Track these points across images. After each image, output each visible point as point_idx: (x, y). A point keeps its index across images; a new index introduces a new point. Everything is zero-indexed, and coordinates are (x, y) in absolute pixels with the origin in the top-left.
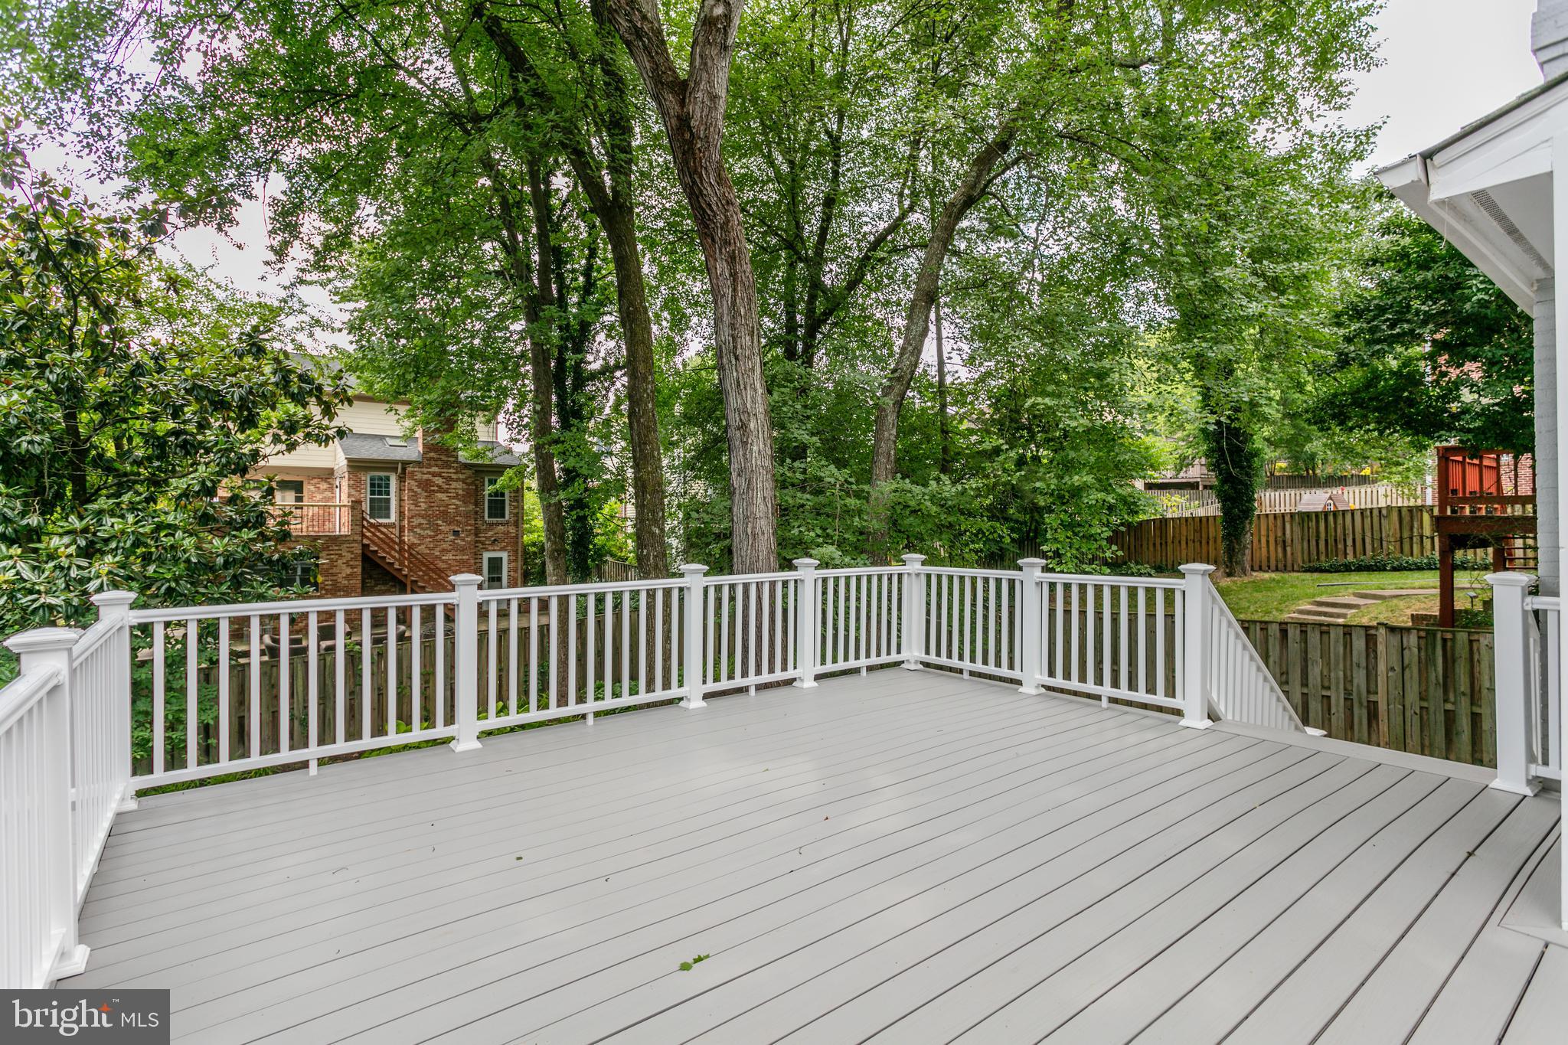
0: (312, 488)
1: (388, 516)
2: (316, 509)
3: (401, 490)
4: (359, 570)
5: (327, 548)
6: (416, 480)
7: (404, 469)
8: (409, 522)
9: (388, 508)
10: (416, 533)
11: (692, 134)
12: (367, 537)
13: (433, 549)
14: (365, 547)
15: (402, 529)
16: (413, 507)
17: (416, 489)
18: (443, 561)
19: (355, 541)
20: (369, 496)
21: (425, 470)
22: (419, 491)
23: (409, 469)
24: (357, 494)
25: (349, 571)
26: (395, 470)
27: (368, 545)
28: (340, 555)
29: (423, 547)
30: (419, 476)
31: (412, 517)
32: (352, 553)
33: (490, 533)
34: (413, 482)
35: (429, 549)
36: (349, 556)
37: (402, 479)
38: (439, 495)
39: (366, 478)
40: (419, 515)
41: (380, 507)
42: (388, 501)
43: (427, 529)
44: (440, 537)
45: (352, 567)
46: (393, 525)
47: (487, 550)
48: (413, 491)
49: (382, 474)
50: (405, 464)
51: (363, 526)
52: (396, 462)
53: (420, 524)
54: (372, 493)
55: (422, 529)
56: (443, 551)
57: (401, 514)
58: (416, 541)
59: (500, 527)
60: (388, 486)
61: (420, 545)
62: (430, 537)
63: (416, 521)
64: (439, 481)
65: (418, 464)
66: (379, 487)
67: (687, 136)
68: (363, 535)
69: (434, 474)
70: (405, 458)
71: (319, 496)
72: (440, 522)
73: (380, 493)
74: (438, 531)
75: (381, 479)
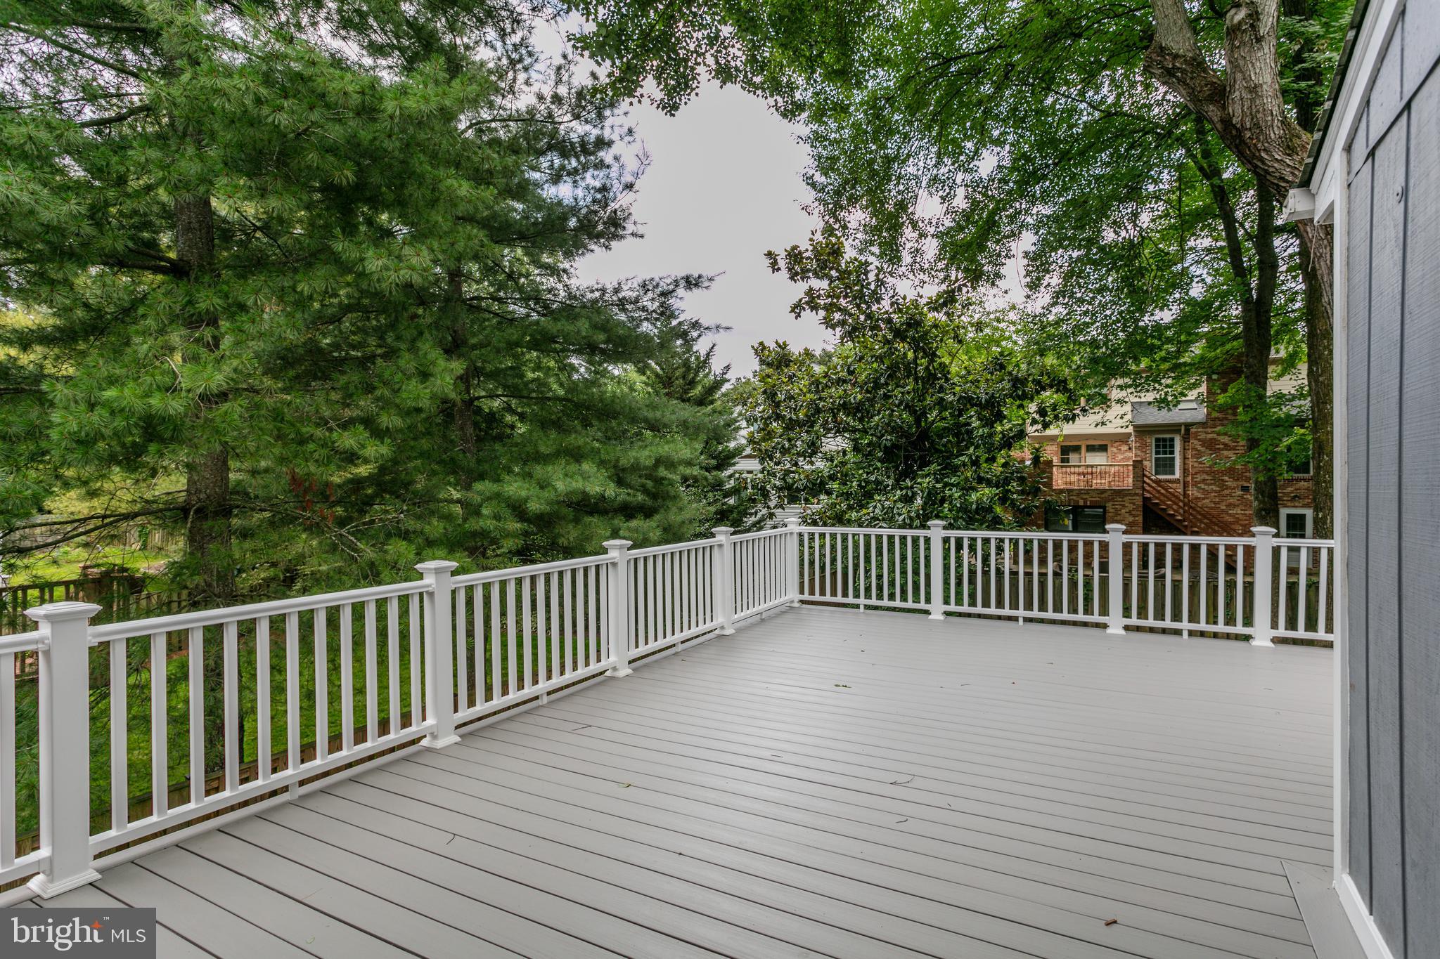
0: (1115, 450)
1: (1173, 473)
2: (1117, 468)
3: (1184, 449)
4: (1140, 519)
5: (1112, 500)
6: (1199, 440)
7: (1187, 431)
8: (1193, 478)
9: (1172, 466)
10: (1200, 488)
11: (1238, 130)
12: (1148, 491)
13: (1218, 503)
14: (1145, 499)
15: (1186, 485)
16: (1196, 465)
17: (1200, 448)
18: (1230, 515)
19: (1136, 494)
20: (1154, 456)
21: (1209, 430)
22: (1203, 449)
23: (1193, 430)
24: (1143, 454)
25: (1131, 519)
26: (1178, 431)
27: (1149, 498)
28: (1124, 506)
29: (1207, 501)
30: (1203, 436)
31: (1196, 474)
32: (1134, 504)
33: (1290, 489)
34: (1196, 442)
35: (1215, 503)
36: (1132, 506)
37: (1186, 439)
38: (1225, 453)
39: (1152, 441)
40: (1203, 472)
41: (1165, 465)
42: (1173, 459)
43: (1211, 484)
44: (1226, 492)
45: (1134, 516)
46: (1177, 481)
47: (1285, 506)
48: (1196, 450)
49: (1167, 436)
50: (1188, 426)
51: (1144, 482)
52: (1179, 425)
53: (1204, 480)
54: (1157, 453)
55: (1206, 484)
56: (1230, 505)
57: (1185, 471)
58: (1200, 495)
59: (1302, 483)
60: (1172, 446)
61: (1204, 499)
62: (1216, 492)
63: (1199, 478)
64: (1226, 439)
65: (1203, 425)
66: (1165, 446)
67: (1234, 132)
68: (1144, 489)
69: (1219, 434)
70: (1189, 421)
71: (1120, 457)
72: (1226, 478)
73: (1165, 453)
74: (1223, 485)
75: (1164, 440)
